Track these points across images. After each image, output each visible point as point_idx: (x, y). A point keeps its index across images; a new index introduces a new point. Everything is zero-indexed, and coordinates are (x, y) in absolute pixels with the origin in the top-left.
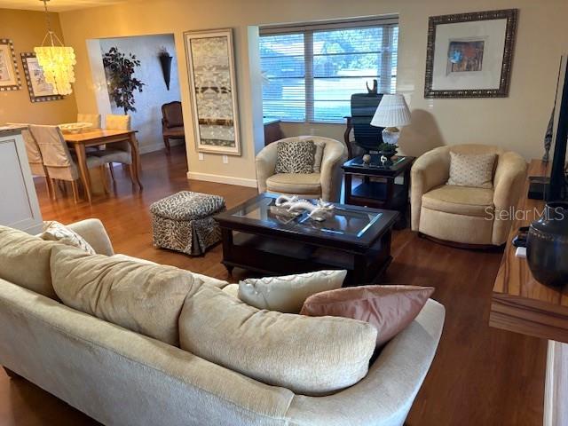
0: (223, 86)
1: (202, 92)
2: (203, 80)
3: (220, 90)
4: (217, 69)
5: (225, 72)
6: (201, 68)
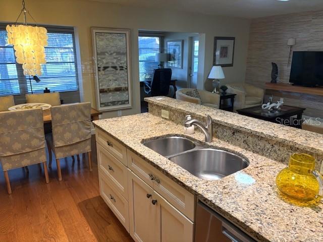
0: (121, 65)
1: (103, 70)
2: (105, 62)
4: (117, 54)
5: (122, 57)
6: (103, 53)
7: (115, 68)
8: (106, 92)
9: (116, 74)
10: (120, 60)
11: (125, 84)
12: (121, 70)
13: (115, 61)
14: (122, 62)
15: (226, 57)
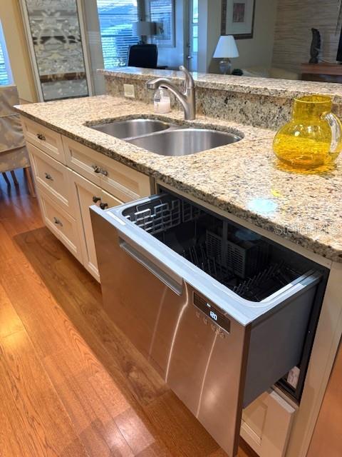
0: (70, 34)
1: (42, 43)
2: (42, 28)
3: (67, 40)
4: (61, 15)
5: (72, 18)
6: (37, 13)
7: (61, 38)
8: (50, 80)
9: (64, 50)
10: (68, 25)
11: (80, 67)
12: (71, 42)
13: (59, 26)
14: (72, 28)
15: (243, 21)
